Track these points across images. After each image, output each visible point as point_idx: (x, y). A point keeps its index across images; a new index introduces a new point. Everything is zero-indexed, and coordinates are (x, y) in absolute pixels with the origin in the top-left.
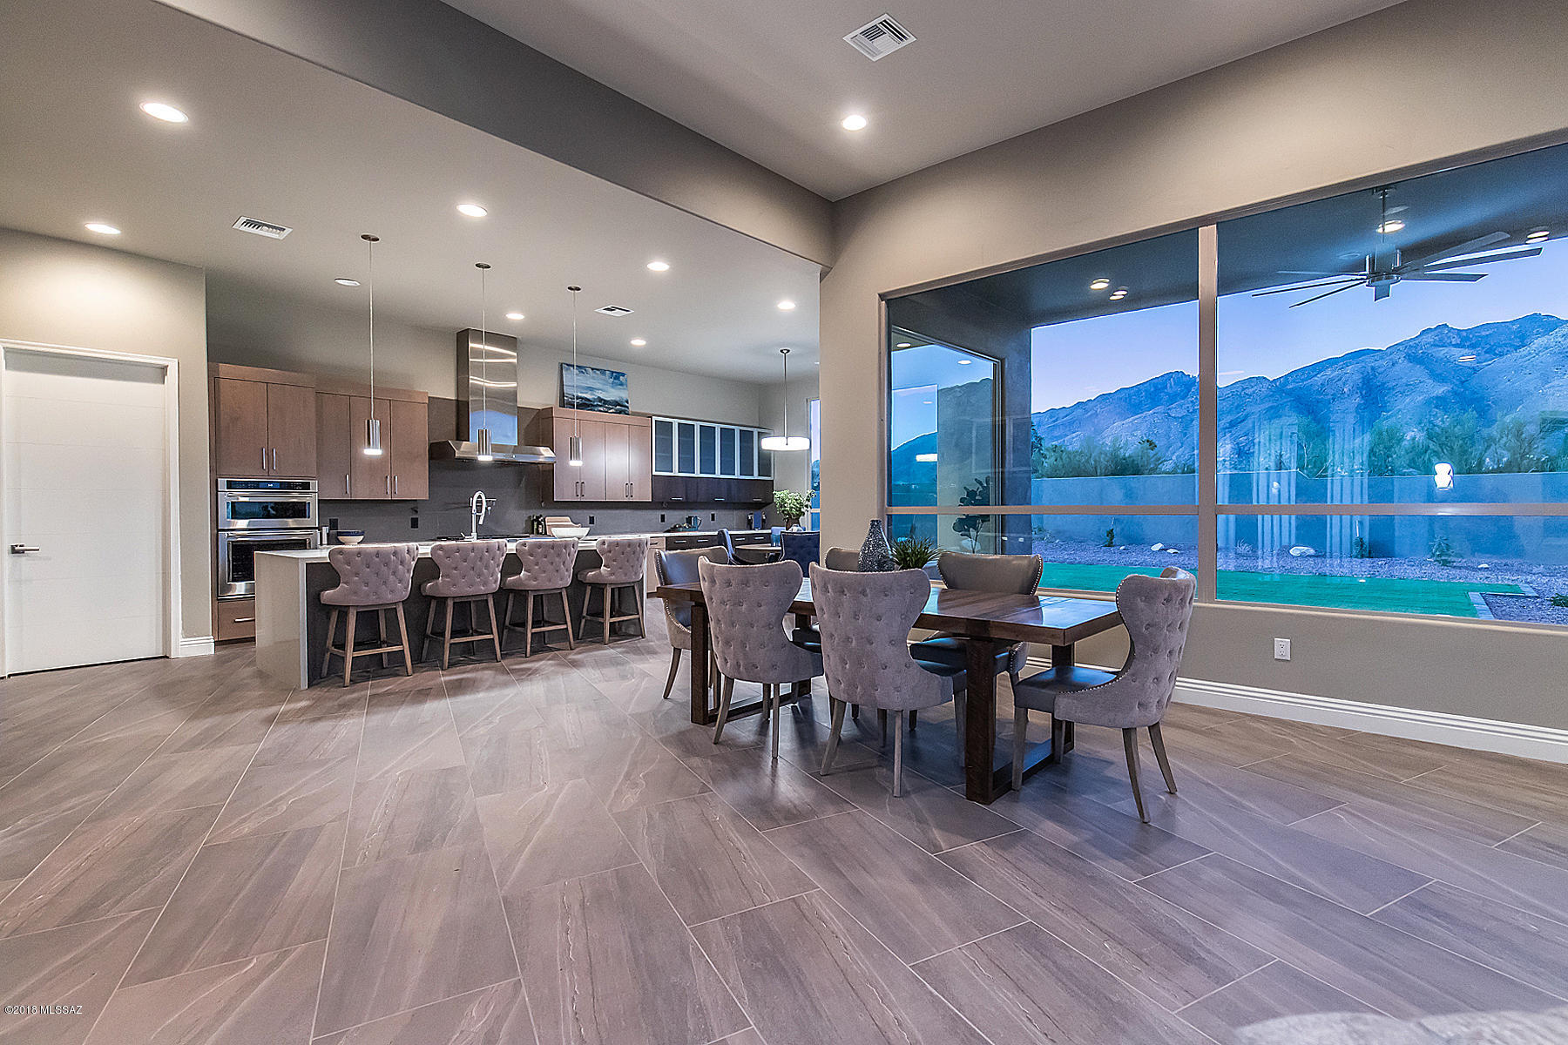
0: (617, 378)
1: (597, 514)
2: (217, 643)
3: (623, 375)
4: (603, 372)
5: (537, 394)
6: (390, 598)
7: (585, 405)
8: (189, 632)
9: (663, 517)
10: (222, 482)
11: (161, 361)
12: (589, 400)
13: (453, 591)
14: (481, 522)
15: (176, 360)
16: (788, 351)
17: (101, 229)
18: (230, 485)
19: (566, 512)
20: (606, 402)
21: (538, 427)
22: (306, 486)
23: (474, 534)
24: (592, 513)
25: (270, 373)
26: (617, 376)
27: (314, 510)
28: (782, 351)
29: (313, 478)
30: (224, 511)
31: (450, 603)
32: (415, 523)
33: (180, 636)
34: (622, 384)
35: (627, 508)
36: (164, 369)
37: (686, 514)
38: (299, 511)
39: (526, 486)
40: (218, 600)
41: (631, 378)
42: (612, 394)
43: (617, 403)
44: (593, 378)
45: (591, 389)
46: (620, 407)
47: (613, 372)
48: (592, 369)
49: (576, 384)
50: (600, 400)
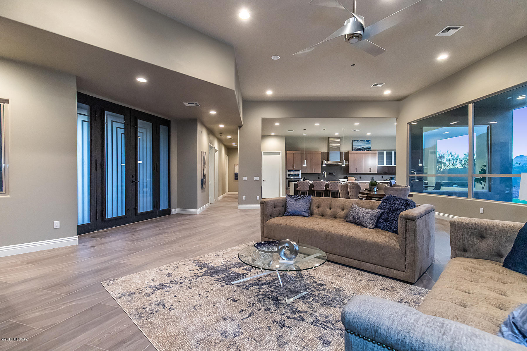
1: (362, 176)
3: (370, 140)
4: (364, 141)
5: (345, 148)
6: (306, 190)
7: (359, 150)
9: (382, 177)
10: (287, 170)
11: (279, 152)
12: (360, 148)
13: (316, 190)
14: (325, 178)
15: (281, 151)
17: (273, 134)
18: (288, 171)
19: (353, 175)
20: (364, 148)
21: (346, 156)
22: (299, 171)
23: (323, 180)
24: (360, 176)
25: (294, 152)
27: (300, 175)
29: (300, 169)
30: (287, 175)
32: (319, 178)
33: (281, 194)
34: (369, 143)
35: (370, 175)
37: (390, 176)
38: (298, 175)
39: (343, 170)
40: (286, 190)
41: (372, 141)
42: (366, 146)
43: (368, 148)
44: (361, 143)
45: (360, 145)
46: (369, 149)
47: (367, 140)
48: (361, 140)
49: (357, 145)
50: (363, 148)
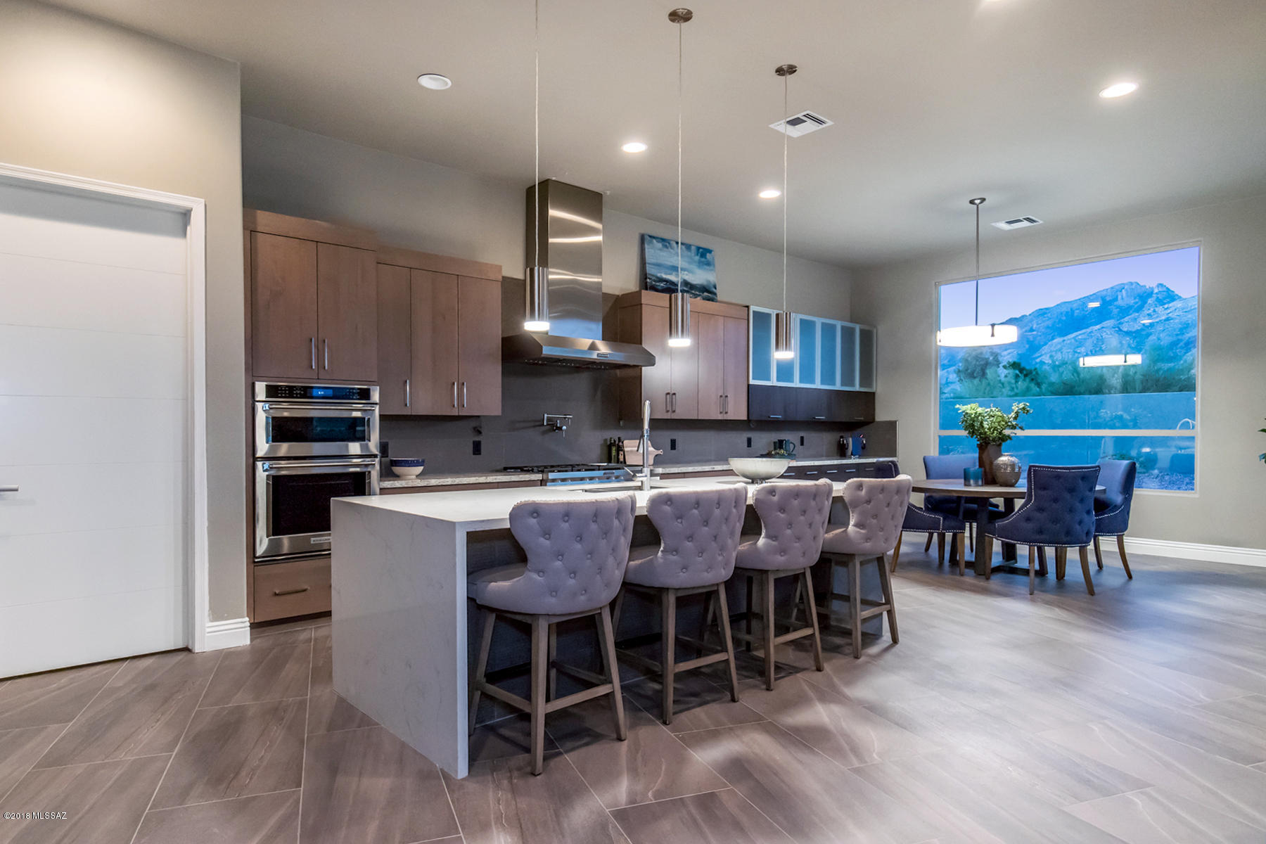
0: (703, 255)
1: (680, 436)
2: (254, 626)
3: (710, 251)
4: (687, 246)
5: (618, 275)
7: (669, 289)
8: (218, 613)
9: (749, 441)
10: (261, 388)
11: (182, 202)
12: (673, 283)
15: (203, 200)
16: (983, 200)
18: (272, 391)
20: (692, 286)
22: (365, 394)
24: (674, 435)
25: (320, 228)
26: (703, 253)
27: (375, 429)
28: (972, 202)
29: (373, 383)
31: (671, 600)
32: (477, 448)
33: (207, 619)
34: (708, 264)
35: (711, 428)
36: (186, 215)
37: (774, 437)
38: (354, 430)
40: (255, 562)
42: (699, 277)
43: (704, 288)
44: (677, 254)
45: (675, 268)
46: (708, 295)
47: (699, 248)
48: (677, 243)
49: (659, 262)
50: (686, 283)
